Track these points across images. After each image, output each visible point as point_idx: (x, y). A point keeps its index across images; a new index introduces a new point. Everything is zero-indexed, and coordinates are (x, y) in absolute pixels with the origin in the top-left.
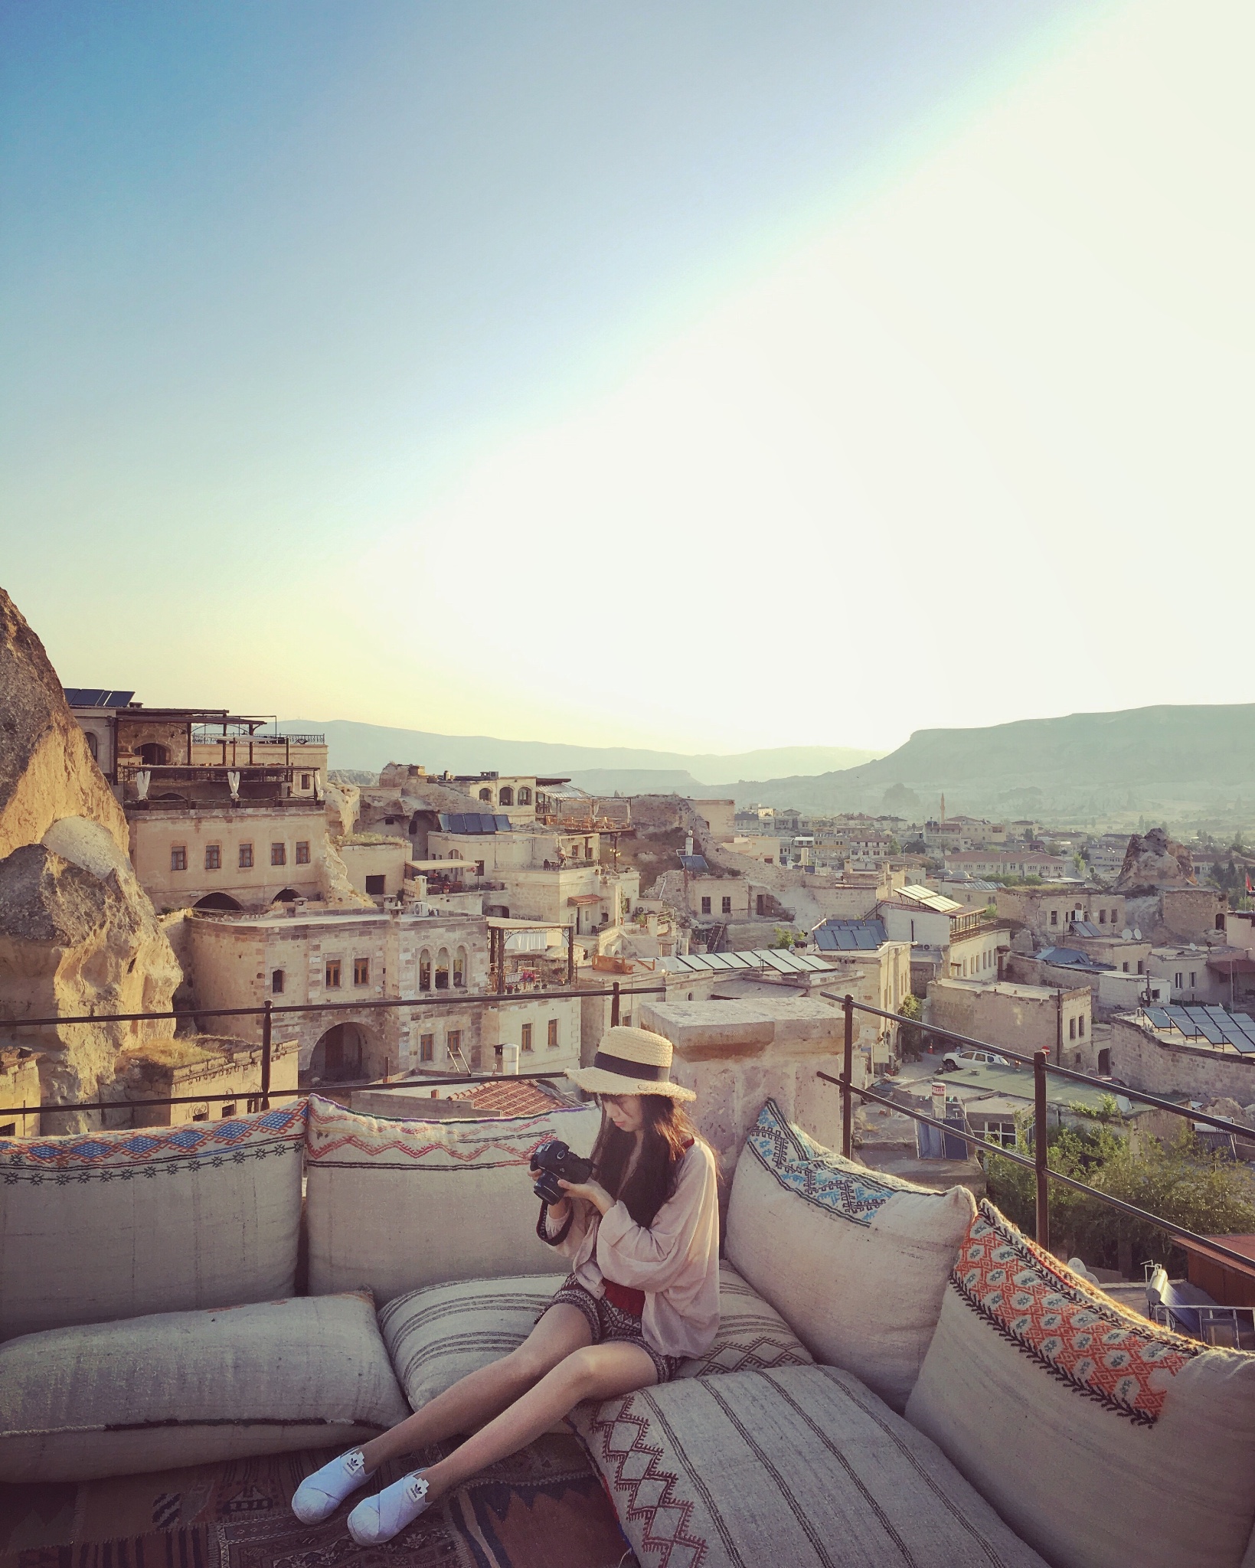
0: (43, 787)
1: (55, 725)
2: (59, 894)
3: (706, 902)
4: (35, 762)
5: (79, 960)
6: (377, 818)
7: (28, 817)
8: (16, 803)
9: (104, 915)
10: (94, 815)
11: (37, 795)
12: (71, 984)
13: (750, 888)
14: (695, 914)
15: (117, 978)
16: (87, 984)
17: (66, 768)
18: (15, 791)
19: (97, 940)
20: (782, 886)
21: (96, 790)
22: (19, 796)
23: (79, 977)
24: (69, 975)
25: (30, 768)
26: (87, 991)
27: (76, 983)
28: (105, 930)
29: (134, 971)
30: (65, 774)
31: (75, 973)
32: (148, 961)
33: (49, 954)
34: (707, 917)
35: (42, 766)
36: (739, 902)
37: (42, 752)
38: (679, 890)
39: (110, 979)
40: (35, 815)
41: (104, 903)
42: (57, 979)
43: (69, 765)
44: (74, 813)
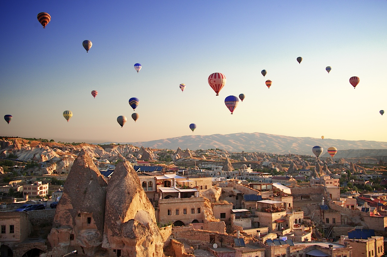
0: (135, 205)
1: (137, 191)
2: (137, 229)
3: (328, 220)
4: (133, 200)
5: (141, 242)
6: (227, 195)
7: (132, 212)
8: (130, 209)
9: (145, 233)
10: (147, 208)
11: (134, 207)
12: (139, 247)
13: (342, 216)
14: (324, 223)
15: (148, 246)
16: (143, 247)
17: (140, 200)
18: (129, 207)
19: (144, 238)
20: (353, 215)
21: (147, 203)
22: (130, 208)
23: (141, 245)
24: (139, 245)
25: (132, 202)
26: (142, 249)
27: (140, 247)
28: (145, 236)
29: (153, 244)
30: (140, 201)
31: (140, 245)
32: (156, 241)
33: (135, 242)
34: (327, 224)
35: (135, 201)
36: (338, 220)
37: (135, 198)
38: (318, 216)
39: (147, 246)
40: (133, 211)
41: (145, 231)
42: (137, 246)
43: (140, 199)
44: (142, 209)
